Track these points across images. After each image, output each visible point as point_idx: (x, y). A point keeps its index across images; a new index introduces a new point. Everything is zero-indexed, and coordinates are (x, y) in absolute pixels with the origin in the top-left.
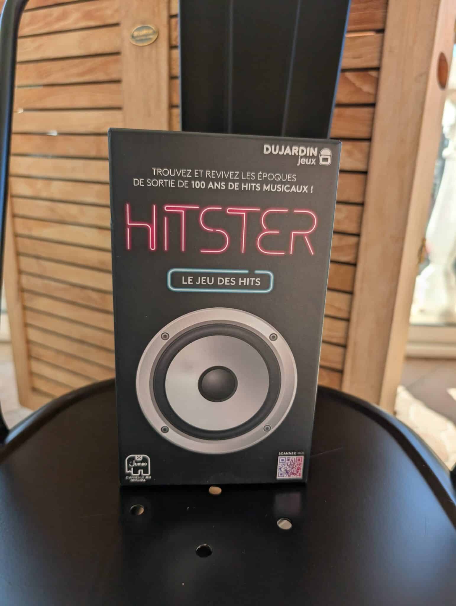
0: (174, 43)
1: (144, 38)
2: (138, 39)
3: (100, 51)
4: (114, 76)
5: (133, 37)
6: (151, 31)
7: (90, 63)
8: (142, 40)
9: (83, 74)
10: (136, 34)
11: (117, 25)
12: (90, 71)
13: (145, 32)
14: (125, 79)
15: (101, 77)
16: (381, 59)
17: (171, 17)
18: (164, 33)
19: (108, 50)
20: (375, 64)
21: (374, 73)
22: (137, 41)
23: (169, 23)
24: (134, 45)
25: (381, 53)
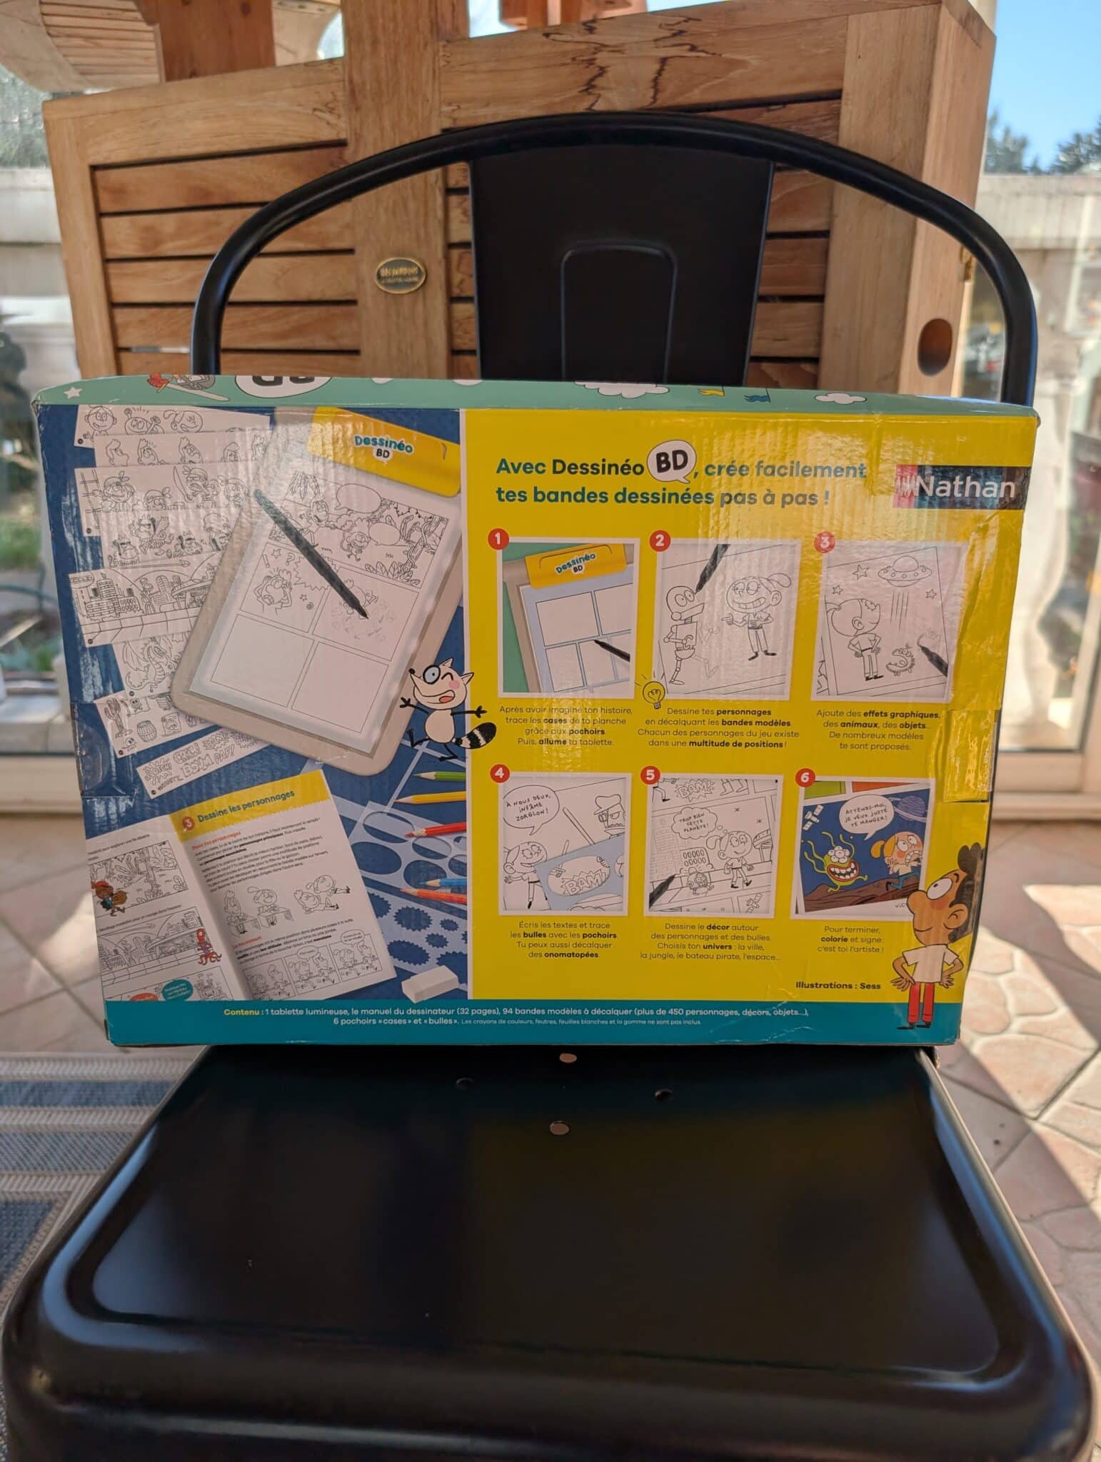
0: (456, 292)
1: (400, 280)
2: (389, 281)
3: (316, 296)
4: (346, 343)
5: (379, 276)
6: (414, 270)
7: (298, 315)
8: (396, 285)
9: (283, 335)
10: (385, 272)
11: (350, 251)
12: (298, 330)
13: (403, 270)
14: (366, 350)
15: (321, 343)
16: (819, 344)
17: (450, 246)
18: (438, 273)
19: (330, 294)
20: (810, 352)
21: (808, 367)
22: (386, 285)
23: (447, 258)
24: (382, 290)
25: (820, 334)
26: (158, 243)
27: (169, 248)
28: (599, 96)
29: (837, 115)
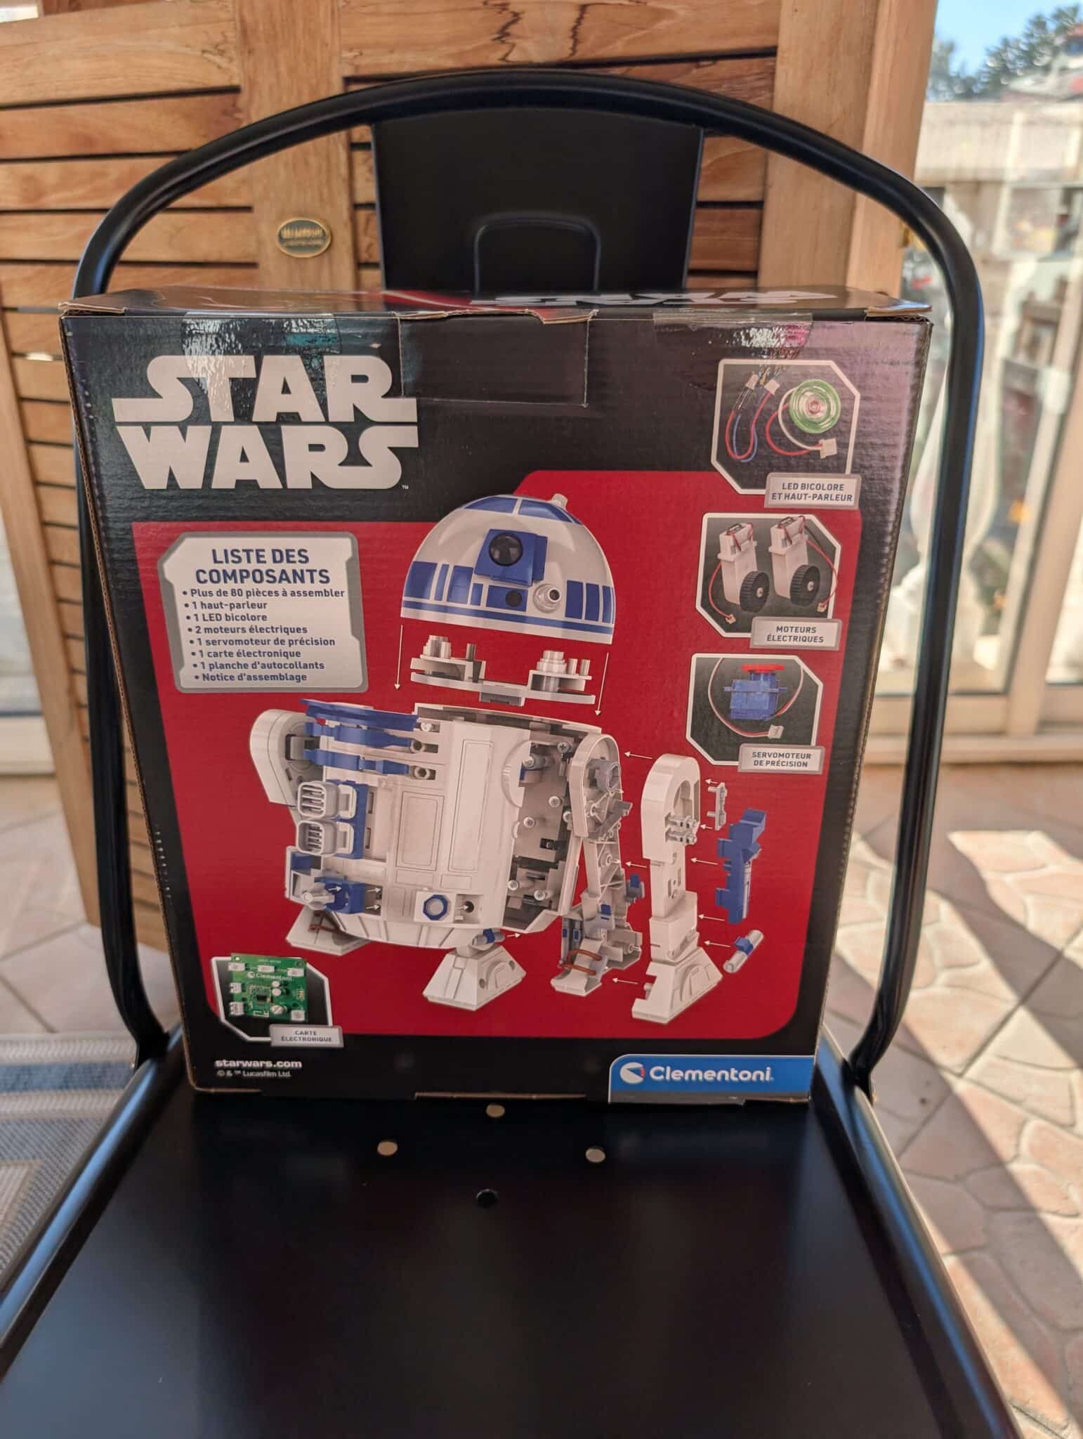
0: (364, 257)
1: (303, 243)
2: (292, 243)
3: (214, 257)
5: (280, 236)
6: (318, 232)
8: (299, 248)
10: (287, 234)
11: (248, 209)
13: (306, 232)
17: (356, 206)
18: (344, 237)
19: (229, 256)
22: (289, 247)
23: (353, 220)
24: (283, 253)
26: (40, 194)
27: (51, 201)
28: (513, 45)
29: (773, 74)
